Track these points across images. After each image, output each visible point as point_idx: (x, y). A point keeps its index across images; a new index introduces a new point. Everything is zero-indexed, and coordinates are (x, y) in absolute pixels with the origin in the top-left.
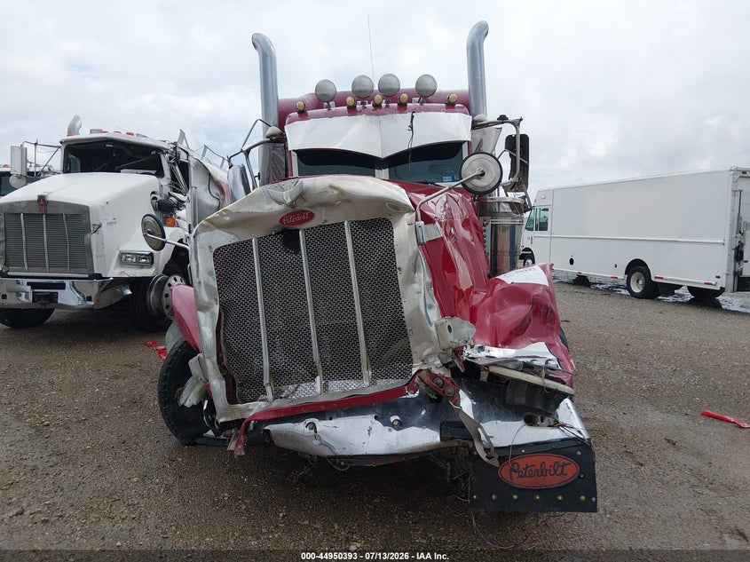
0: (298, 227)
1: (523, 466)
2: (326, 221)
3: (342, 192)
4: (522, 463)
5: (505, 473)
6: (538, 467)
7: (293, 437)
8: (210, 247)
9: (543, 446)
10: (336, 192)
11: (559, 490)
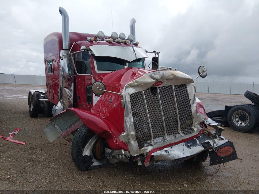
0: (157, 87)
1: (222, 151)
2: (166, 85)
3: (175, 76)
4: (222, 150)
5: (219, 154)
6: (225, 150)
7: (161, 156)
8: (129, 94)
9: (224, 145)
10: (173, 76)
11: (230, 155)
